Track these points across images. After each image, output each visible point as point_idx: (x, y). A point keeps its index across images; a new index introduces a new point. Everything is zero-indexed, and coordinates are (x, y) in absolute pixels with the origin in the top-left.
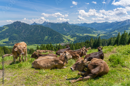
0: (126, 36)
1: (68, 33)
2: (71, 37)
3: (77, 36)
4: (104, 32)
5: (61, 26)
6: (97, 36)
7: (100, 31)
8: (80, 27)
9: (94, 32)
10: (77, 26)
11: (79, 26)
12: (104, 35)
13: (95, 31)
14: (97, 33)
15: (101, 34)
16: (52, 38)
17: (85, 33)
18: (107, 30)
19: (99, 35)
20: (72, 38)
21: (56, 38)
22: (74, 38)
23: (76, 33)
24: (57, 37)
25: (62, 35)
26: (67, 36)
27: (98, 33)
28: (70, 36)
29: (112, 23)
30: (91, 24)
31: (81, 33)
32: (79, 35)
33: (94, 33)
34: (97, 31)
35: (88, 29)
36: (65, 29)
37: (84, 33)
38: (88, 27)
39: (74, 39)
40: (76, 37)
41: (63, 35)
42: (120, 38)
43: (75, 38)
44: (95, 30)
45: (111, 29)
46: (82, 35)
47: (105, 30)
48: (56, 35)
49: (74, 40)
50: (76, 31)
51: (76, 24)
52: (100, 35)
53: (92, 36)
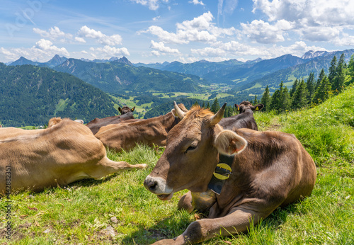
0: (283, 96)
1: (127, 92)
2: (137, 101)
3: (154, 100)
4: (228, 88)
5: (108, 70)
6: (210, 98)
7: (216, 86)
8: (162, 72)
9: (200, 88)
10: (154, 70)
11: (160, 71)
12: (227, 95)
13: (203, 86)
14: (209, 90)
15: (220, 92)
16: (79, 107)
17: (178, 91)
18: (234, 81)
19: (214, 95)
20: (139, 104)
21: (92, 106)
22: (145, 105)
23: (150, 91)
24: (95, 102)
25: (110, 97)
26: (126, 98)
27: (212, 91)
28: (135, 99)
29: (247, 63)
30: (192, 64)
31: (164, 92)
32: (161, 96)
33: (201, 91)
34: (209, 85)
35: (184, 79)
36: (117, 78)
37: (173, 91)
38: (183, 74)
39: (147, 108)
40: (152, 103)
41: (113, 97)
42: (270, 103)
43: (149, 105)
44: (205, 82)
45: (244, 80)
46: (168, 97)
47: (229, 83)
48: (92, 97)
49: (145, 112)
50: (152, 86)
51: (152, 65)
52: (218, 97)
53: (196, 97)
